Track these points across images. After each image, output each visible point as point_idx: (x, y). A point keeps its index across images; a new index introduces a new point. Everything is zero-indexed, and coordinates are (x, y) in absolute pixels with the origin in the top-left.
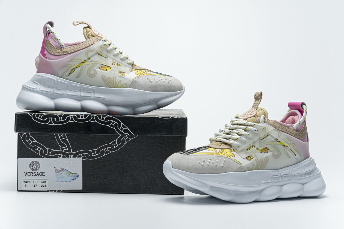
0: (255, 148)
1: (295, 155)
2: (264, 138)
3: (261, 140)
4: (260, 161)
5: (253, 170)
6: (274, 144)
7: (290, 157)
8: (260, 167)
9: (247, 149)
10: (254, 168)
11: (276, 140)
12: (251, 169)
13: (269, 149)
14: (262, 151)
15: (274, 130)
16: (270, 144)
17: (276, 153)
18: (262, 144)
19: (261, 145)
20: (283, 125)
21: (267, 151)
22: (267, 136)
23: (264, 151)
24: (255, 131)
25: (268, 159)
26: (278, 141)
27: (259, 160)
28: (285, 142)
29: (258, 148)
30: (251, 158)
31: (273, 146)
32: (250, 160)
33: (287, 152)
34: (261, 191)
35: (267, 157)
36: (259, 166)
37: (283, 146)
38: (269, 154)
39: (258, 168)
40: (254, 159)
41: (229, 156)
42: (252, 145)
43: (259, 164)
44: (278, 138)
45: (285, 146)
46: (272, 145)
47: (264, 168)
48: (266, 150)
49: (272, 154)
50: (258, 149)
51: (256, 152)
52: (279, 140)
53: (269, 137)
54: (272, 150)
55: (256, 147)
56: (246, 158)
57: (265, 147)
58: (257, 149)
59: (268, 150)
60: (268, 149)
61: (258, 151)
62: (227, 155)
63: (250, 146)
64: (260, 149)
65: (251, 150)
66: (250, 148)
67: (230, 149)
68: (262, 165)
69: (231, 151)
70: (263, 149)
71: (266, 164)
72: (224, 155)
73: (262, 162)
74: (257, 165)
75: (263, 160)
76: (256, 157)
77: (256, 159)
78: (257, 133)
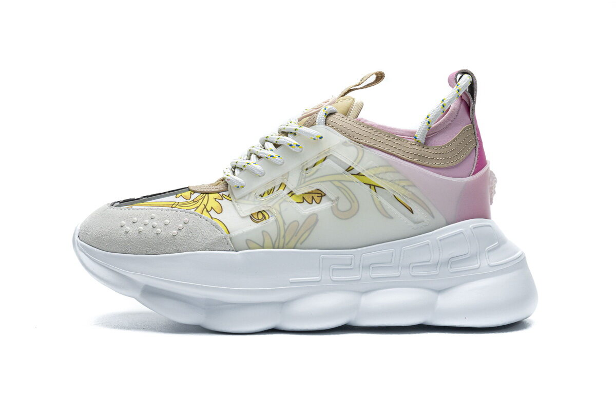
0: (287, 191)
1: (413, 213)
2: (314, 166)
3: (307, 169)
4: (288, 227)
5: (263, 247)
6: (339, 181)
7: (391, 218)
8: (287, 241)
9: (262, 193)
10: (268, 242)
11: (349, 169)
12: (260, 246)
13: (325, 195)
14: (303, 198)
15: (345, 143)
16: (330, 181)
17: (344, 205)
18: (307, 180)
19: (304, 182)
20: (375, 128)
21: (318, 199)
22: (325, 159)
23: (310, 200)
24: (291, 145)
25: (317, 221)
26: (352, 172)
27: (287, 223)
28: (374, 175)
29: (294, 192)
30: (264, 216)
31: (338, 187)
32: (257, 221)
33: (380, 202)
34: (283, 304)
35: (313, 214)
36: (284, 237)
37: (370, 185)
38: (325, 204)
39: (282, 241)
40: (272, 219)
41: (209, 210)
42: (278, 184)
43: (285, 232)
44: (353, 166)
45: (374, 186)
46: (335, 182)
47: (301, 244)
48: (315, 196)
49: (332, 207)
50: (293, 194)
51: (285, 200)
52: (358, 169)
53: (327, 161)
54: (333, 198)
55: (289, 188)
56: (251, 216)
57: (315, 189)
58: (291, 193)
59: (322, 196)
60: (322, 195)
61: (292, 199)
62: (205, 207)
63: (273, 187)
64: (299, 193)
65: (271, 196)
66: (271, 190)
67: (222, 194)
68: (296, 235)
69: (221, 198)
70: (308, 193)
71: (309, 235)
72: (198, 207)
73: (298, 227)
74: (278, 236)
75: (301, 224)
76: (280, 213)
77: (276, 220)
78: (298, 151)
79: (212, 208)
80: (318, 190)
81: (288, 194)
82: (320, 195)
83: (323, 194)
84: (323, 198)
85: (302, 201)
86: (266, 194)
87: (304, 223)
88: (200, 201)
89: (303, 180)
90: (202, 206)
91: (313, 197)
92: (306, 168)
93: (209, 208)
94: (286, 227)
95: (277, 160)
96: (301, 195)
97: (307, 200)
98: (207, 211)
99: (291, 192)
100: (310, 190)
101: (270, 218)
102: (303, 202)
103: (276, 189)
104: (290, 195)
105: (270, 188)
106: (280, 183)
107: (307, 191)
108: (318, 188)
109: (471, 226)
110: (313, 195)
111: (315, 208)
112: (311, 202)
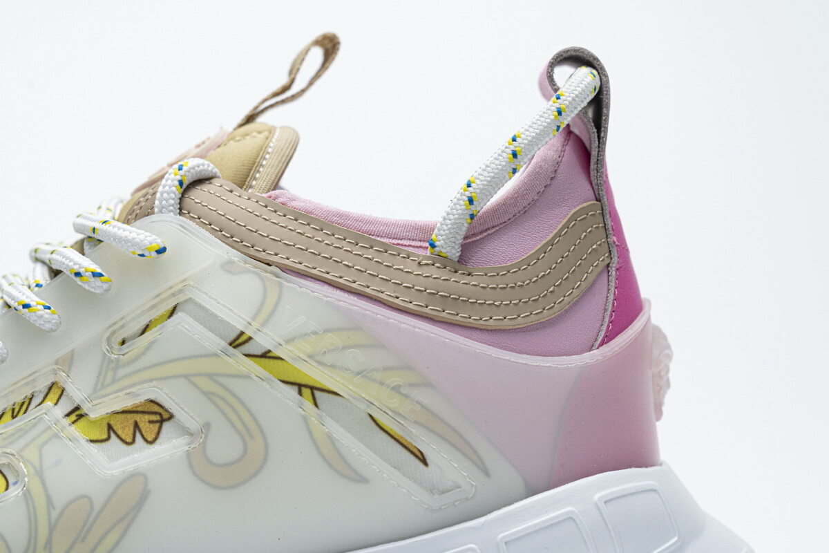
0: (65, 406)
1: (425, 463)
2: (143, 332)
3: (123, 343)
4: (61, 516)
6: (210, 376)
7: (362, 480)
11: (238, 341)
13: (171, 417)
14: (110, 427)
15: (228, 267)
16: (186, 377)
17: (224, 446)
18: (121, 372)
19: (114, 381)
20: (315, 220)
21: (150, 430)
22: (173, 311)
23: (127, 434)
24: (78, 274)
25: (145, 495)
26: (247, 348)
27: (59, 504)
28: (310, 357)
29: (84, 409)
31: (207, 394)
33: (330, 437)
35: (133, 476)
36: (49, 545)
37: (300, 386)
38: (170, 446)
40: (15, 491)
42: (42, 385)
43: (52, 530)
44: (249, 333)
45: (312, 388)
46: (197, 380)
48: (143, 420)
49: (188, 453)
50: (80, 416)
51: (56, 436)
52: (263, 342)
53: (179, 315)
54: (193, 426)
55: (71, 399)
57: (142, 399)
58: (77, 414)
59: (162, 421)
60: (160, 415)
61: (77, 431)
63: (29, 394)
64: (97, 412)
65: (22, 420)
66: (23, 403)
68: (83, 540)
70: (124, 412)
71: (122, 537)
73: (89, 516)
74: (29, 542)
75: (97, 507)
76: (40, 474)
77: (27, 495)
78: (98, 291)
80: (152, 401)
81: (68, 415)
82: (157, 418)
83: (166, 416)
84: (166, 425)
85: (105, 436)
86: (8, 416)
87: (107, 501)
89: (110, 374)
91: (136, 425)
92: (120, 340)
94: (54, 514)
95: (41, 317)
96: (102, 419)
97: (120, 432)
99: (77, 408)
100: (128, 404)
101: (11, 488)
102: (108, 438)
103: (35, 402)
104: (73, 417)
105: (19, 399)
106: (49, 383)
107: (119, 407)
108: (152, 397)
109: (597, 496)
110: (138, 417)
111: (141, 456)
112: (129, 440)
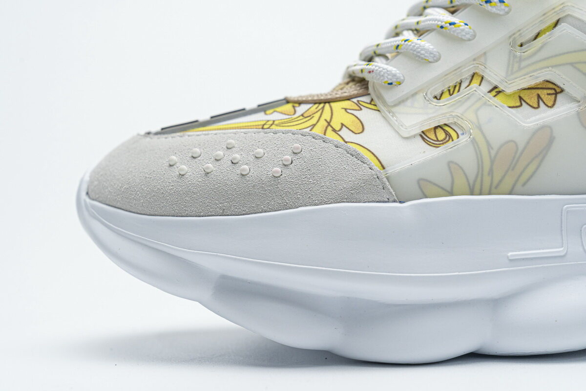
0: (485, 87)
2: (536, 37)
3: (521, 45)
4: (497, 153)
5: (451, 194)
8: (496, 179)
9: (438, 93)
10: (460, 182)
12: (448, 191)
13: (562, 91)
14: (521, 98)
16: (572, 64)
18: (523, 64)
19: (520, 69)
21: (549, 100)
22: (557, 23)
23: (534, 101)
24: (487, 2)
25: (551, 140)
27: (495, 145)
29: (501, 88)
30: (447, 133)
32: (436, 144)
34: (496, 303)
35: (543, 128)
36: (491, 172)
38: (563, 109)
39: (487, 180)
40: (464, 139)
41: (337, 128)
42: (467, 75)
43: (492, 162)
46: (579, 66)
47: (524, 184)
48: (543, 93)
49: (578, 114)
50: (499, 92)
51: (485, 104)
53: (562, 26)
54: (579, 96)
55: (489, 82)
56: (423, 135)
57: (541, 80)
58: (496, 90)
59: (556, 94)
60: (556, 91)
61: (499, 100)
62: (329, 124)
63: (458, 80)
64: (511, 88)
65: (456, 96)
66: (455, 86)
67: (358, 101)
68: (513, 169)
69: (357, 108)
70: (529, 89)
71: (537, 168)
72: (314, 125)
73: (516, 153)
74: (478, 169)
75: (520, 149)
76: (480, 128)
77: (474, 141)
78: (501, 13)
79: (343, 125)
80: (548, 81)
81: (490, 91)
82: (553, 92)
83: (558, 90)
84: (559, 96)
85: (518, 104)
86: (446, 95)
87: (528, 143)
88: (317, 115)
89: (516, 66)
90: (322, 124)
91: (539, 96)
92: (519, 44)
93: (336, 125)
94: (493, 153)
95: (463, 30)
96: (514, 93)
97: (528, 101)
98: (334, 130)
99: (496, 87)
100: (532, 83)
101: (461, 137)
102: (521, 105)
103: (464, 85)
104: (494, 93)
105: (452, 84)
106: (471, 73)
107: (526, 85)
108: (548, 78)
110: (539, 92)
111: (544, 116)
112: (536, 106)
